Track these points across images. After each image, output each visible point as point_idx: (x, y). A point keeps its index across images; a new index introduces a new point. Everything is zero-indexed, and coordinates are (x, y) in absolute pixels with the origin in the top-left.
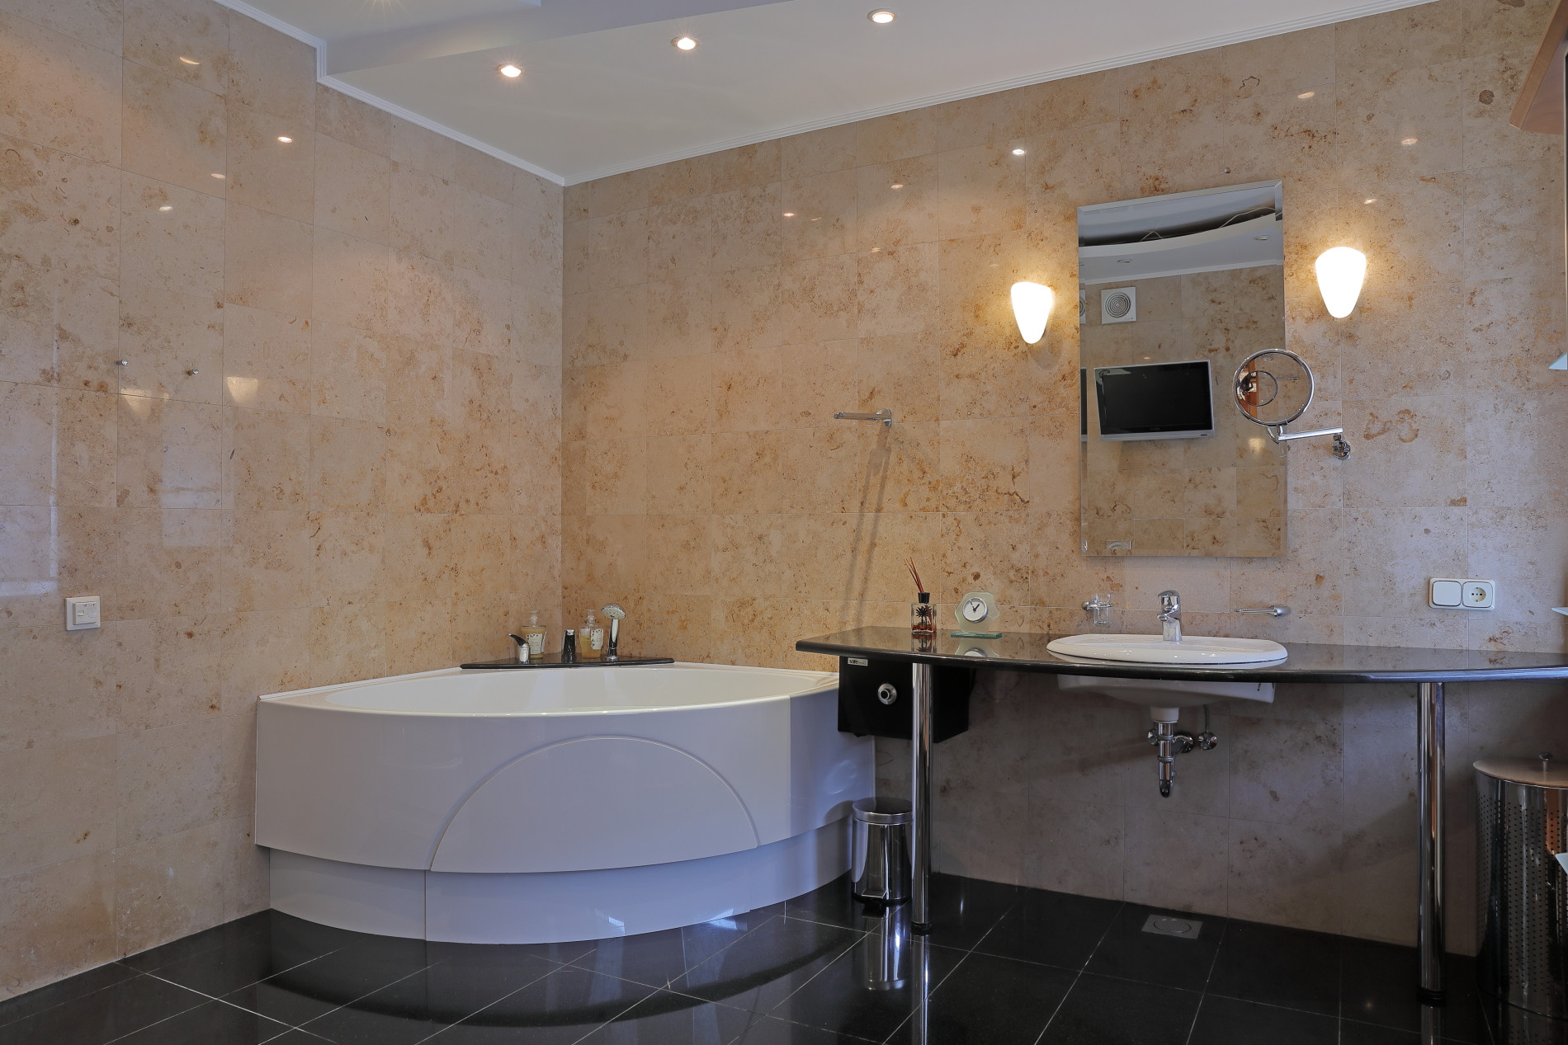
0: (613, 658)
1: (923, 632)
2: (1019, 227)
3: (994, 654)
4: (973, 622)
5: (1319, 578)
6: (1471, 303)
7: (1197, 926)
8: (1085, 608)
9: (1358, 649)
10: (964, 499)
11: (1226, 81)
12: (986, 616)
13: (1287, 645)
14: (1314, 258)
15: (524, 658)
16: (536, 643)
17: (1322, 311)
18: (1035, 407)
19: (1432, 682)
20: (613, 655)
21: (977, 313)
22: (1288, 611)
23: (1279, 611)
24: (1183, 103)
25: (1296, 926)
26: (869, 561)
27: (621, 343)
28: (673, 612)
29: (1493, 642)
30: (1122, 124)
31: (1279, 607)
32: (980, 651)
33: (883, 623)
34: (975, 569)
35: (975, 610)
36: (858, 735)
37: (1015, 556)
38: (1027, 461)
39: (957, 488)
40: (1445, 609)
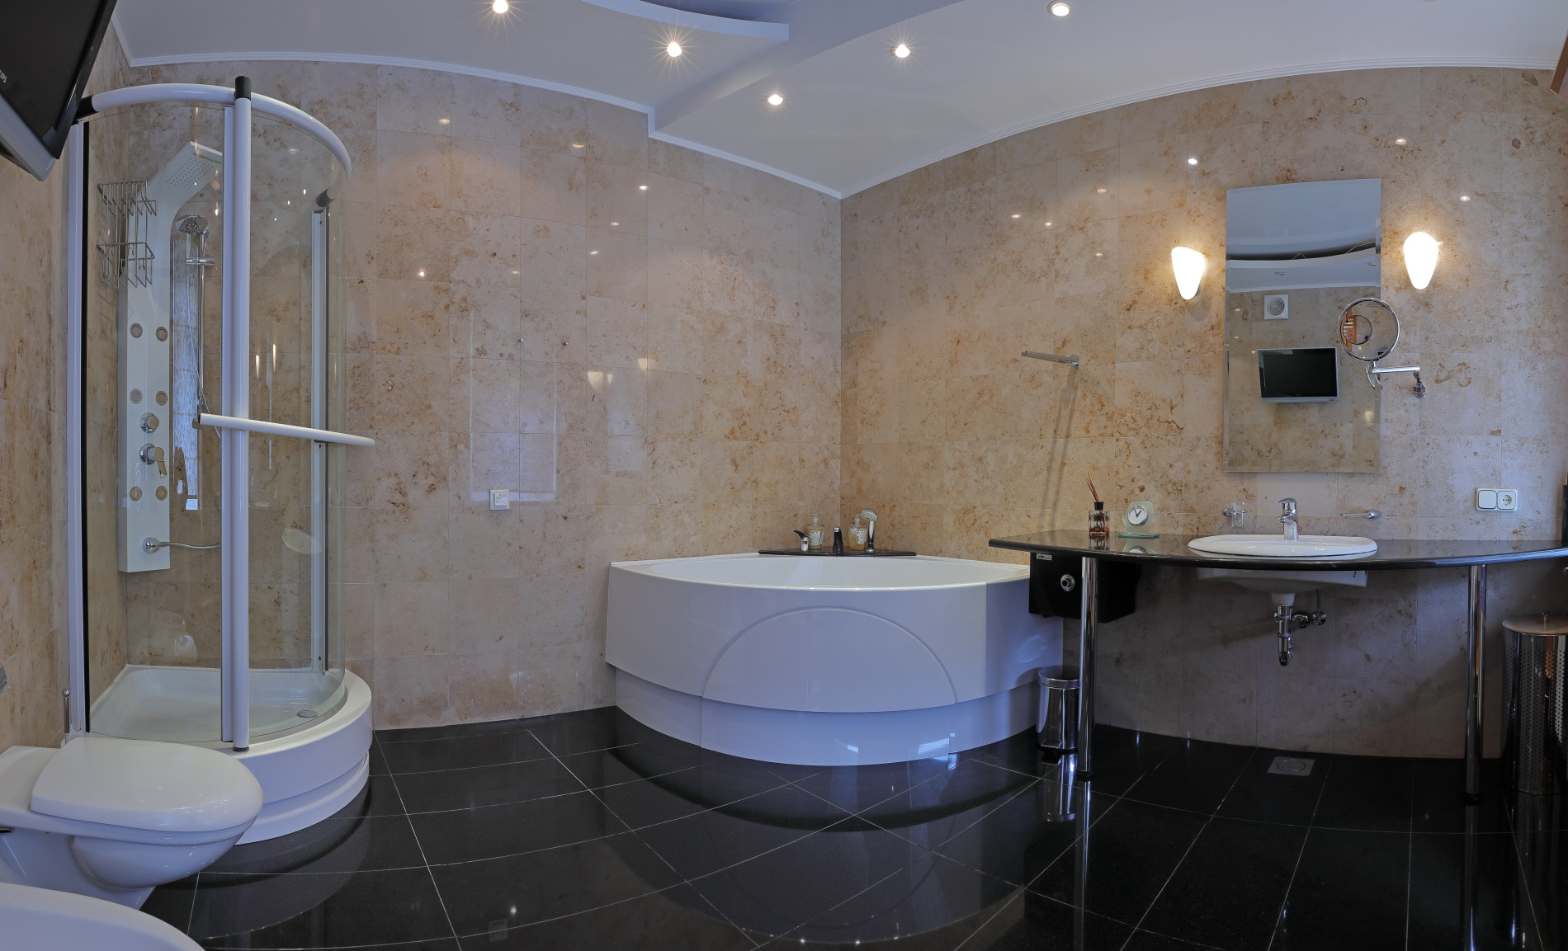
0: (871, 551)
1: (1099, 534)
2: (1181, 205)
3: (1154, 551)
4: (1136, 525)
5: (1402, 489)
6: (1505, 288)
7: (1310, 763)
8: (1225, 514)
9: (1428, 543)
10: (1133, 426)
11: (1343, 98)
12: (1146, 520)
13: (1377, 541)
14: (1402, 243)
15: (805, 548)
16: (816, 537)
17: (1407, 283)
18: (1189, 351)
19: (1479, 565)
20: (872, 548)
21: (1147, 275)
22: (1379, 515)
23: (1373, 514)
24: (1311, 112)
25: (1382, 755)
26: (1060, 477)
27: (881, 313)
28: (916, 517)
29: (1515, 535)
30: (1263, 126)
31: (1373, 511)
32: (1142, 549)
33: (1070, 527)
34: (1141, 484)
35: (1137, 515)
36: (1045, 616)
37: (1172, 472)
38: (1182, 396)
39: (1128, 417)
40: (1487, 511)
